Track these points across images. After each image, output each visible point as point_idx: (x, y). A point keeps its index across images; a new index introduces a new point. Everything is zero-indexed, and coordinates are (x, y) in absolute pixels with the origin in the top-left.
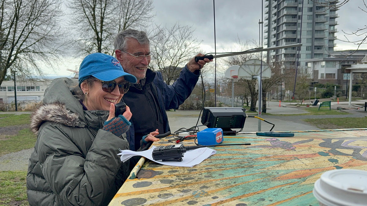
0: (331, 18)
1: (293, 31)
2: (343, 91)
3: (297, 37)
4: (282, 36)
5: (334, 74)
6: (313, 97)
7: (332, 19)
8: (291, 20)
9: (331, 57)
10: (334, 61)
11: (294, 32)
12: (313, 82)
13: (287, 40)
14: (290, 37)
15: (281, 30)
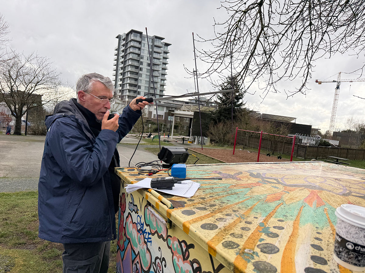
0: (162, 74)
1: (136, 78)
2: (167, 128)
3: (138, 84)
4: (127, 81)
5: (162, 116)
6: (148, 131)
7: (163, 76)
8: (134, 70)
9: (161, 103)
10: (163, 106)
11: (136, 80)
12: (148, 120)
13: (130, 85)
14: (133, 83)
15: (126, 76)
